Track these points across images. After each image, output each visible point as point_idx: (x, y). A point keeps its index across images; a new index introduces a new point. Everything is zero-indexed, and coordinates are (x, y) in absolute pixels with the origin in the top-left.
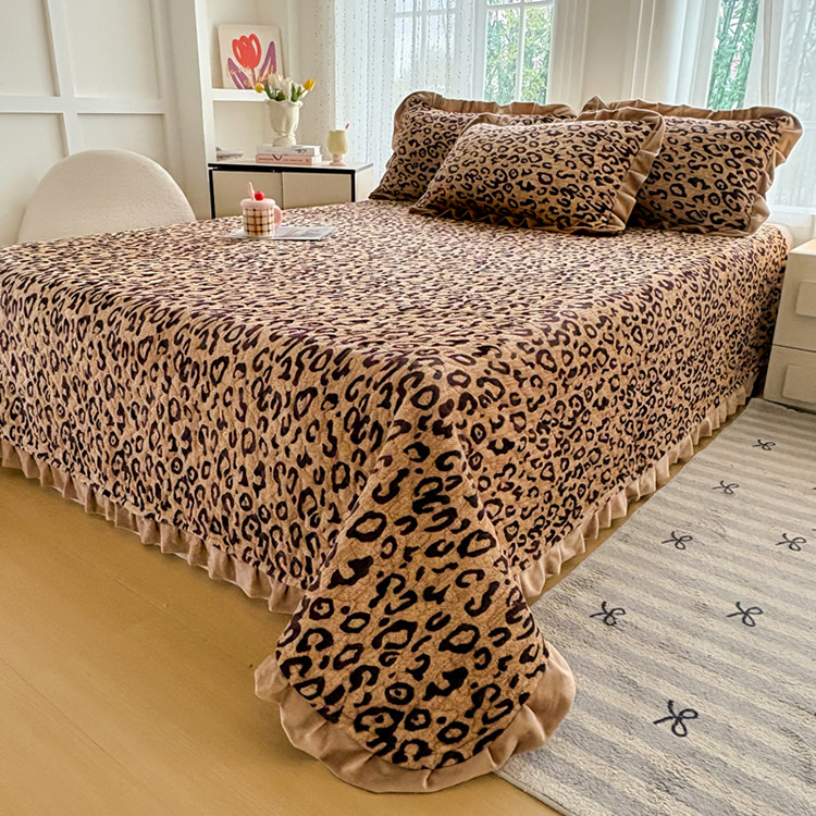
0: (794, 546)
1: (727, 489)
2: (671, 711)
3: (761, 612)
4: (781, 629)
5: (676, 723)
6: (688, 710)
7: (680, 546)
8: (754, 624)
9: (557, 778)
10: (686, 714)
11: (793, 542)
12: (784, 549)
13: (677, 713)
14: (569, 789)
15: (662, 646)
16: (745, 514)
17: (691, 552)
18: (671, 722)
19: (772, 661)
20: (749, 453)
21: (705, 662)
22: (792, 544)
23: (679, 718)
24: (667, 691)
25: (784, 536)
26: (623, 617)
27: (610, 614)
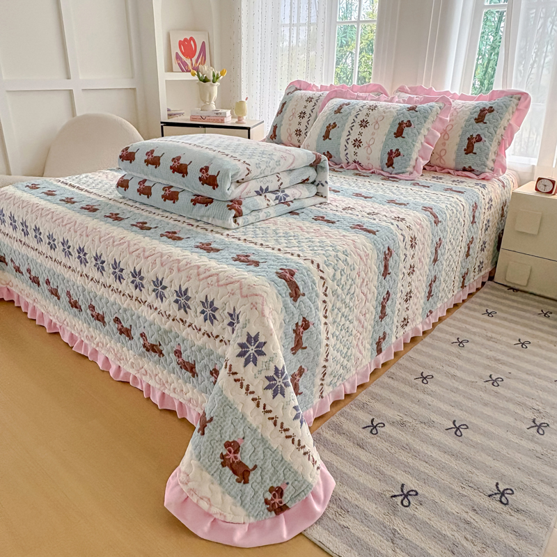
0: (495, 384)
1: (461, 343)
2: (402, 491)
3: (468, 428)
4: (478, 439)
5: (404, 498)
6: (413, 491)
7: (425, 381)
8: (462, 435)
9: (329, 531)
10: (411, 493)
11: (495, 381)
12: (489, 385)
13: (405, 492)
14: (334, 538)
15: (403, 448)
16: (469, 360)
17: (431, 386)
18: (401, 498)
19: (468, 460)
20: (478, 319)
21: (428, 460)
22: (494, 382)
23: (407, 495)
24: (402, 478)
25: (490, 376)
26: (383, 429)
27: (375, 427)
